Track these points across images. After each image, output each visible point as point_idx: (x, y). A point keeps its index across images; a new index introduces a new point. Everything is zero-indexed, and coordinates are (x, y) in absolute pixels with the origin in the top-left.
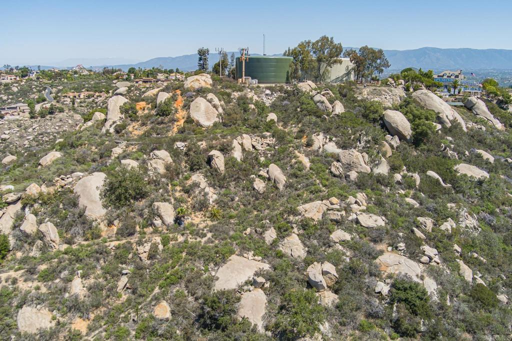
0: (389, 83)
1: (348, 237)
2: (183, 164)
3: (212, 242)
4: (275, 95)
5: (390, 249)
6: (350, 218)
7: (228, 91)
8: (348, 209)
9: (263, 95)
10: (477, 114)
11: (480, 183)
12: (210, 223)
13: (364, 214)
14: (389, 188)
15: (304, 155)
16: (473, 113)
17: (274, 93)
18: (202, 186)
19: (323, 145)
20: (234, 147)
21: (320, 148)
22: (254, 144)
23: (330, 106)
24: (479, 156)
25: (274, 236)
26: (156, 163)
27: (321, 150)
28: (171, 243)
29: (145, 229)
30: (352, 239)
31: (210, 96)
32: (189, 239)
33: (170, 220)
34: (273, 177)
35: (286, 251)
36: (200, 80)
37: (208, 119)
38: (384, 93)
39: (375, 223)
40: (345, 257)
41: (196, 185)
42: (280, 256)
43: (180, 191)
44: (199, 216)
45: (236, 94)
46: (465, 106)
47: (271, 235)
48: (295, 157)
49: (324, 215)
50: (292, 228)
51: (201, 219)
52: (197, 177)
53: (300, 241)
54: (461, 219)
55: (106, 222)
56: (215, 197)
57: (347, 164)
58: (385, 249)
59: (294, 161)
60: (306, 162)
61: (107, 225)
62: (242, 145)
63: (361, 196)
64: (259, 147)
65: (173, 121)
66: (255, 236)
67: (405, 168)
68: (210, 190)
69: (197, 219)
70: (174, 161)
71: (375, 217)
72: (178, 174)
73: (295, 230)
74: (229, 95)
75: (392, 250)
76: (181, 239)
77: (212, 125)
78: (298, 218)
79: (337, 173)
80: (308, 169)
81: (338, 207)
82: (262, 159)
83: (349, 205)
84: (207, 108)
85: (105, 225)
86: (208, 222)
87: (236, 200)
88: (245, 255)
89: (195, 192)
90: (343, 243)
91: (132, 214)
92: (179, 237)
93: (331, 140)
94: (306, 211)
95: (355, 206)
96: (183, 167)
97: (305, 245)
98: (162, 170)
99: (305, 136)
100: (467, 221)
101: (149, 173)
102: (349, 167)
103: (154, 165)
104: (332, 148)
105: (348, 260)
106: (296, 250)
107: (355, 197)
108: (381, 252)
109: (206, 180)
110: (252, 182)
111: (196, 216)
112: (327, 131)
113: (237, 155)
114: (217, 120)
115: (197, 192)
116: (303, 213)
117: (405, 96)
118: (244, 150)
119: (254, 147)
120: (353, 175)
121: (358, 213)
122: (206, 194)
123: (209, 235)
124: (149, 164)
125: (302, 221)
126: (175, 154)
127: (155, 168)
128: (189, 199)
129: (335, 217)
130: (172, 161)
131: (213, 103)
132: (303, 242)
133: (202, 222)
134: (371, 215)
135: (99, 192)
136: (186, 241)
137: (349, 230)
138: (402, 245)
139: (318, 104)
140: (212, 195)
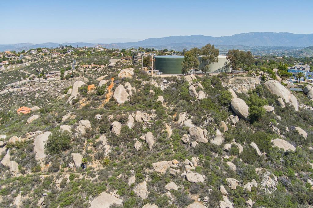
0: (252, 74)
1: (176, 188)
2: (98, 128)
3: (97, 181)
4: (170, 83)
5: (199, 199)
6: (182, 175)
7: (140, 80)
8: (182, 168)
9: (162, 83)
10: (310, 98)
11: (286, 154)
12: (102, 168)
13: (192, 172)
14: (217, 154)
15: (170, 127)
16: (307, 97)
17: (169, 81)
18: (103, 144)
19: (184, 121)
20: (129, 120)
21: (181, 123)
22: (143, 117)
23: (197, 94)
24: (295, 132)
25: (134, 182)
26: (81, 128)
27: (182, 124)
28: (75, 178)
29: (64, 168)
30: (179, 189)
31: (127, 84)
32: (85, 177)
33: (79, 164)
34: (147, 141)
35: (137, 192)
36: (126, 72)
37: (122, 99)
38: (244, 82)
39: (197, 179)
40: (170, 201)
41: (101, 143)
42: (132, 195)
43: (91, 146)
44: (97, 163)
45: (145, 82)
46: (303, 92)
47: (132, 180)
48: (165, 128)
49: (168, 170)
50: (146, 177)
51: (98, 165)
52: (103, 138)
53: (146, 187)
54: (263, 180)
55: (45, 162)
56: (110, 151)
57: (193, 136)
58: (196, 199)
59: (163, 130)
60: (170, 131)
61: (45, 164)
62: (135, 118)
63: (195, 159)
64: (145, 120)
65: (104, 98)
66: (124, 180)
67: (234, 140)
68: (107, 147)
69: (95, 165)
70: (92, 127)
71: (199, 175)
72: (92, 135)
73: (147, 179)
74: (140, 83)
75: (200, 201)
76: (81, 177)
77: (124, 103)
78: (151, 171)
79: (185, 142)
80: (170, 137)
81: (176, 166)
82: (145, 128)
83: (184, 165)
84: (123, 92)
85: (44, 164)
86: (101, 167)
87: (122, 154)
88: (111, 192)
89: (98, 147)
90: (172, 191)
91: (59, 159)
92: (80, 175)
93: (189, 118)
94: (157, 167)
95: (188, 167)
96: (97, 131)
97: (148, 190)
98: (83, 132)
99: (176, 114)
100: (268, 182)
101: (75, 134)
102: (194, 138)
103: (80, 129)
104: (189, 123)
105: (171, 203)
106: (142, 193)
107: (190, 160)
108: (193, 201)
109: (107, 140)
110: (134, 142)
111: (95, 162)
112: (189, 112)
113: (130, 124)
114: (127, 100)
115: (100, 147)
116: (155, 168)
117: (260, 84)
118: (135, 121)
119: (142, 119)
120: (195, 144)
121: (188, 171)
122: (104, 149)
123: (97, 176)
124: (77, 128)
125: (153, 173)
126: (94, 122)
127: (80, 131)
128: (95, 151)
129: (173, 173)
130: (90, 127)
131: (127, 89)
132: (148, 188)
133: (98, 167)
134: (196, 173)
135: (44, 144)
136: (83, 179)
137: (178, 183)
138: (206, 198)
139: (190, 92)
140: (108, 149)
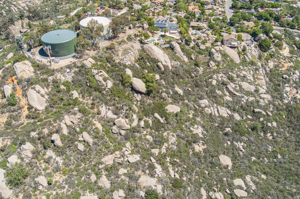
1: (125, 171)
2: (39, 146)
3: (69, 191)
4: (72, 70)
5: (143, 173)
6: (125, 160)
7: (45, 76)
8: (123, 156)
10: (176, 53)
11: (176, 115)
12: (64, 177)
13: (130, 156)
14: (139, 133)
15: (97, 121)
16: (174, 52)
18: (54, 157)
19: (106, 114)
21: (105, 116)
22: (71, 120)
23: (105, 83)
24: (176, 92)
25: (95, 178)
26: (26, 152)
27: (105, 117)
28: (51, 196)
29: (35, 193)
30: (128, 171)
31: (38, 87)
32: (58, 191)
33: (46, 184)
34: (86, 140)
35: (102, 185)
36: (26, 70)
37: (41, 105)
38: (130, 51)
39: (135, 159)
40: (126, 182)
41: (50, 158)
42: (100, 188)
43: (43, 163)
44: (58, 175)
45: (51, 78)
46: (170, 47)
47: (93, 178)
48: (94, 125)
49: (114, 160)
50: (102, 172)
51: (60, 176)
52: (50, 153)
53: (107, 179)
55: (15, 196)
56: (62, 161)
57: (119, 126)
58: (141, 174)
59: (94, 127)
60: (99, 126)
62: (66, 124)
63: (128, 144)
64: (75, 122)
65: (20, 108)
66: (87, 180)
67: (145, 117)
68: (58, 159)
69: (58, 178)
70: (35, 147)
71: (135, 156)
72: (39, 154)
73: (103, 173)
74: (46, 80)
75: (144, 174)
76: (54, 193)
77: (44, 108)
78: (103, 166)
79: (116, 132)
80: (102, 131)
81: (119, 156)
82: (78, 129)
83: (123, 153)
84: (38, 98)
85: (15, 198)
86: (63, 177)
87: (72, 159)
90: (125, 174)
91: (26, 188)
92: (53, 192)
93: (109, 109)
94: (106, 161)
95: (126, 153)
96: (40, 148)
97: (109, 180)
98: (30, 155)
99: (96, 107)
101: (25, 160)
103: (26, 154)
104: (110, 115)
105: (128, 183)
106: (106, 184)
107: (125, 147)
108: (140, 176)
109: (55, 153)
110: (76, 146)
111: (56, 175)
112: (106, 104)
113: (65, 131)
114: (46, 104)
115: (52, 162)
116: (105, 163)
117: (141, 49)
118: (67, 126)
119: (72, 122)
120: (123, 132)
121: (128, 156)
122: (57, 163)
123: (67, 186)
124: (22, 154)
125: (105, 167)
127: (26, 156)
128: (50, 166)
129: (119, 162)
130: (33, 147)
131: (40, 93)
133: (60, 178)
134: (134, 155)
135: (4, 183)
136: (57, 194)
137: (125, 167)
138: (147, 172)
139: (98, 82)
140: (60, 160)
